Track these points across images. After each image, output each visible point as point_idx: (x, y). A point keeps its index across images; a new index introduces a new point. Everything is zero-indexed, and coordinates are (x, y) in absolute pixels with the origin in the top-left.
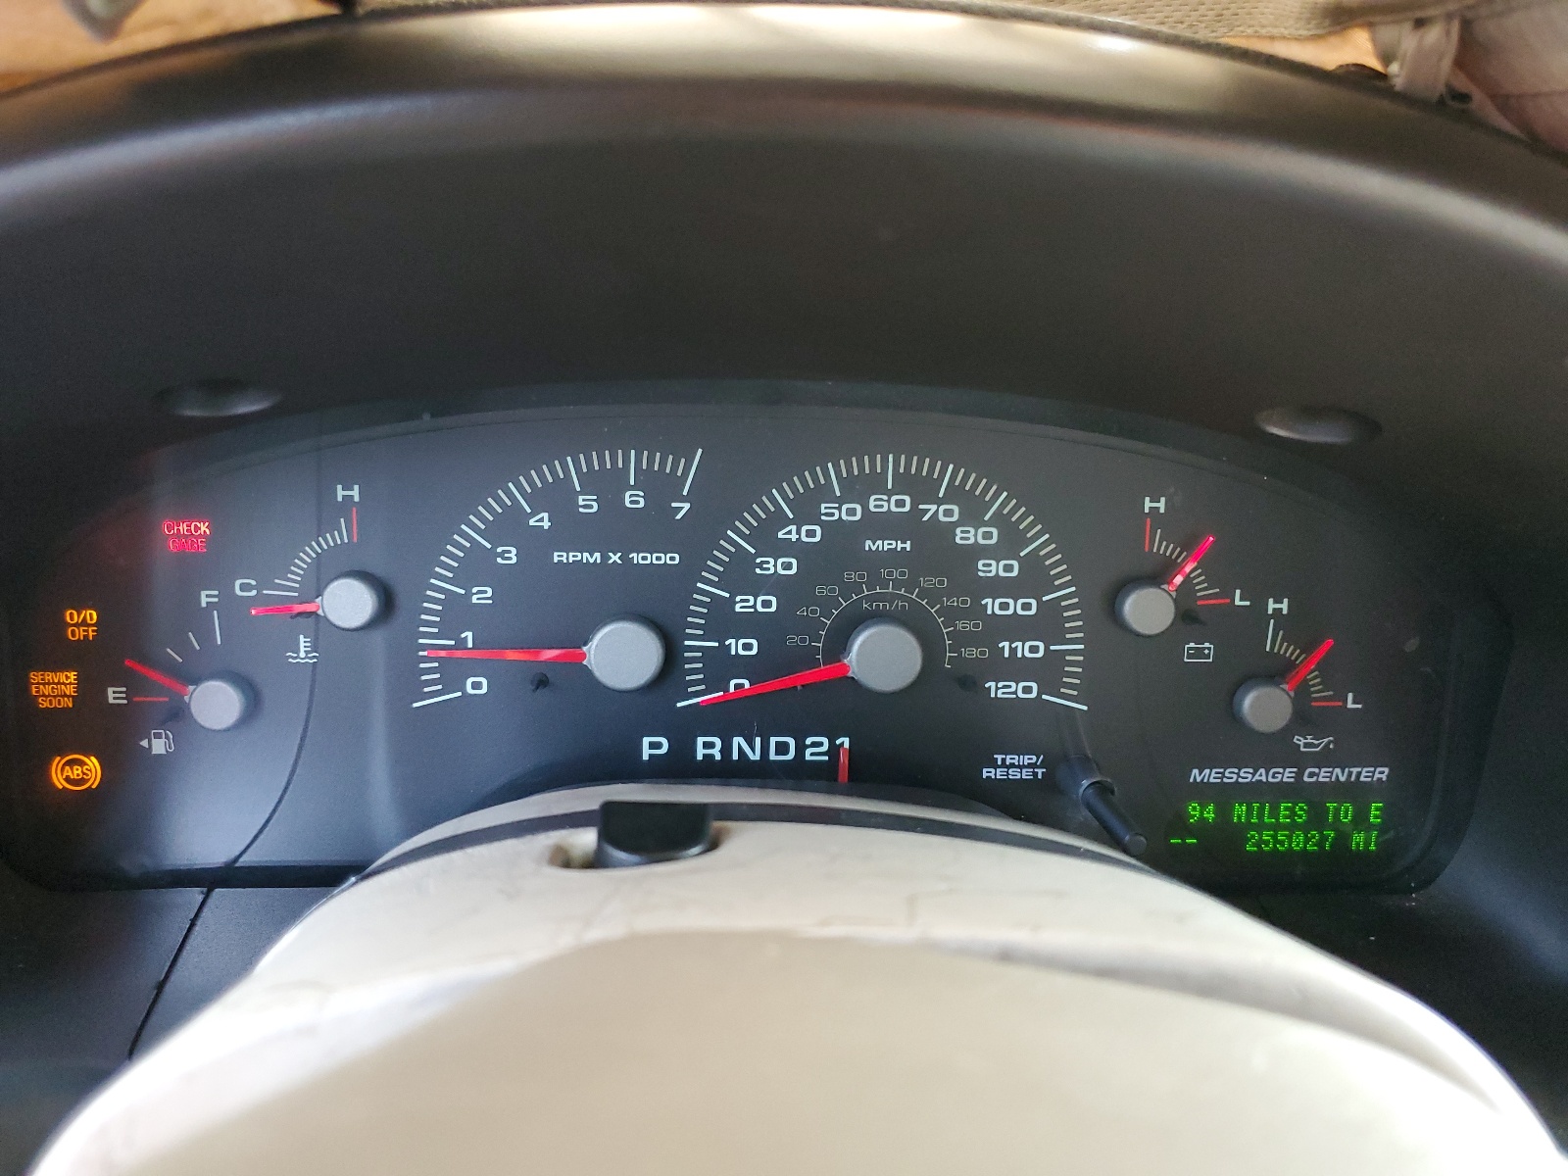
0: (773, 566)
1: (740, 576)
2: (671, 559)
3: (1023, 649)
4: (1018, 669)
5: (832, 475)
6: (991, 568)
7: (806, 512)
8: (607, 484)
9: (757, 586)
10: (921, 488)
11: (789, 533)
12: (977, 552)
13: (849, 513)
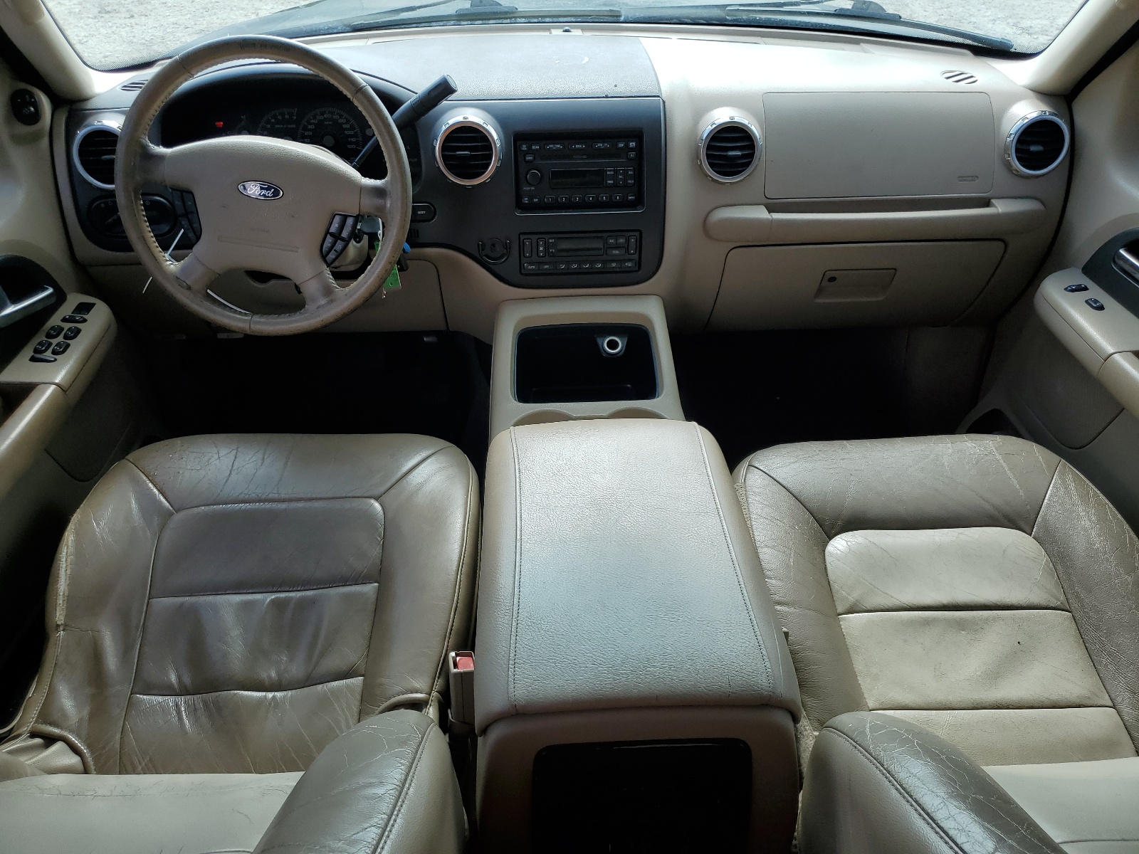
0: (310, 127)
1: (305, 129)
2: (294, 126)
3: (352, 140)
4: (352, 143)
5: (318, 111)
6: (344, 126)
7: (315, 118)
8: (283, 115)
9: (311, 124)
10: (333, 113)
11: (312, 121)
12: (343, 123)
13: (321, 118)
